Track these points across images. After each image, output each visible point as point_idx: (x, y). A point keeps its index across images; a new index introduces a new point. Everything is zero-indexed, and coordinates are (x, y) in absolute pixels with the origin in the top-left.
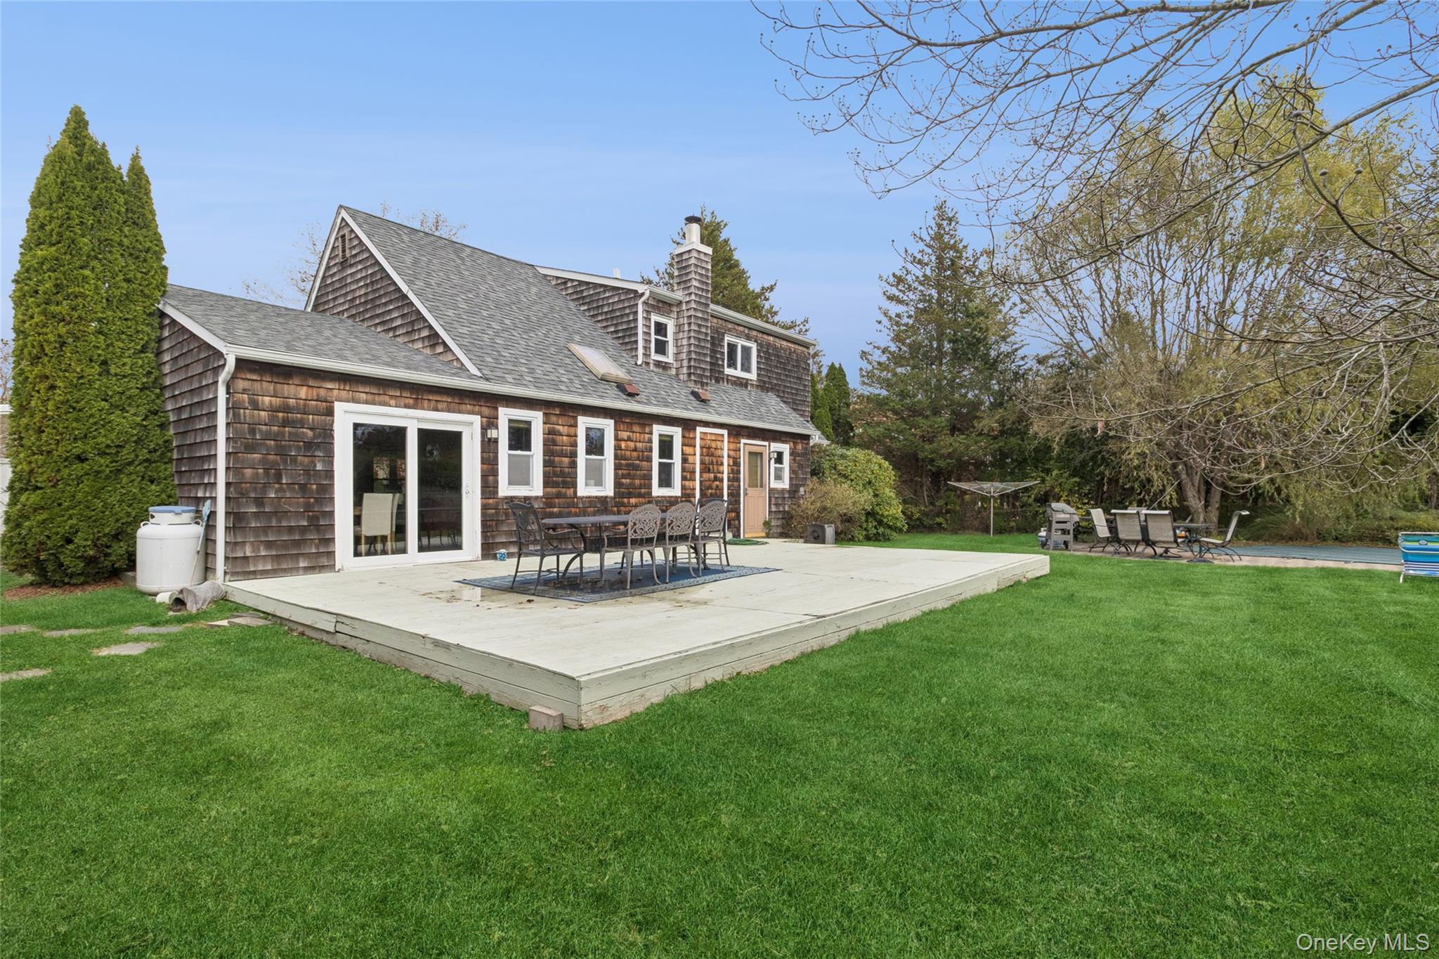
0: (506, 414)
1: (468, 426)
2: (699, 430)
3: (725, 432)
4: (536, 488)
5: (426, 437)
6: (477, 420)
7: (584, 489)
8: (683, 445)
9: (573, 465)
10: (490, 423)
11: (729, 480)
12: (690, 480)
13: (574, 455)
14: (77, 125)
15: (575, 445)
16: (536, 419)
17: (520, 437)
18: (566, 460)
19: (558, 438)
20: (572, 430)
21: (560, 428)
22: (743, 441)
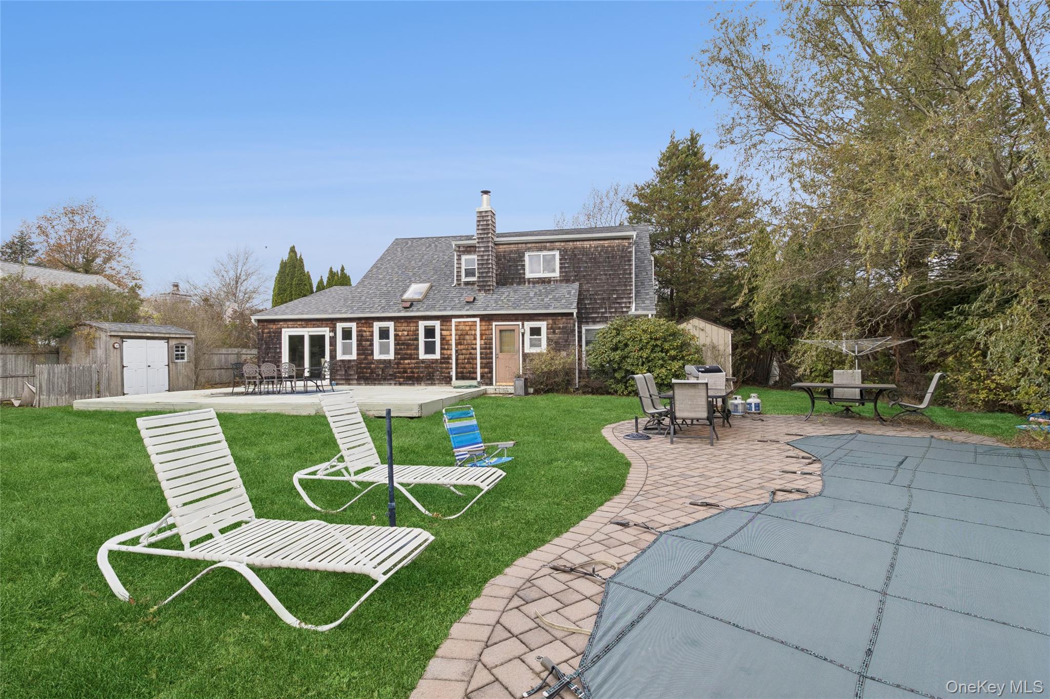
0: (340, 326)
1: (325, 331)
2: (454, 320)
3: (478, 320)
4: (354, 356)
5: (312, 338)
6: (328, 329)
7: (377, 356)
8: (441, 330)
9: (372, 345)
10: (334, 330)
11: (481, 349)
12: (448, 349)
13: (372, 340)
14: (293, 250)
15: (372, 335)
16: (353, 326)
17: (347, 334)
18: (368, 343)
19: (364, 333)
20: (371, 329)
21: (365, 329)
22: (494, 324)
